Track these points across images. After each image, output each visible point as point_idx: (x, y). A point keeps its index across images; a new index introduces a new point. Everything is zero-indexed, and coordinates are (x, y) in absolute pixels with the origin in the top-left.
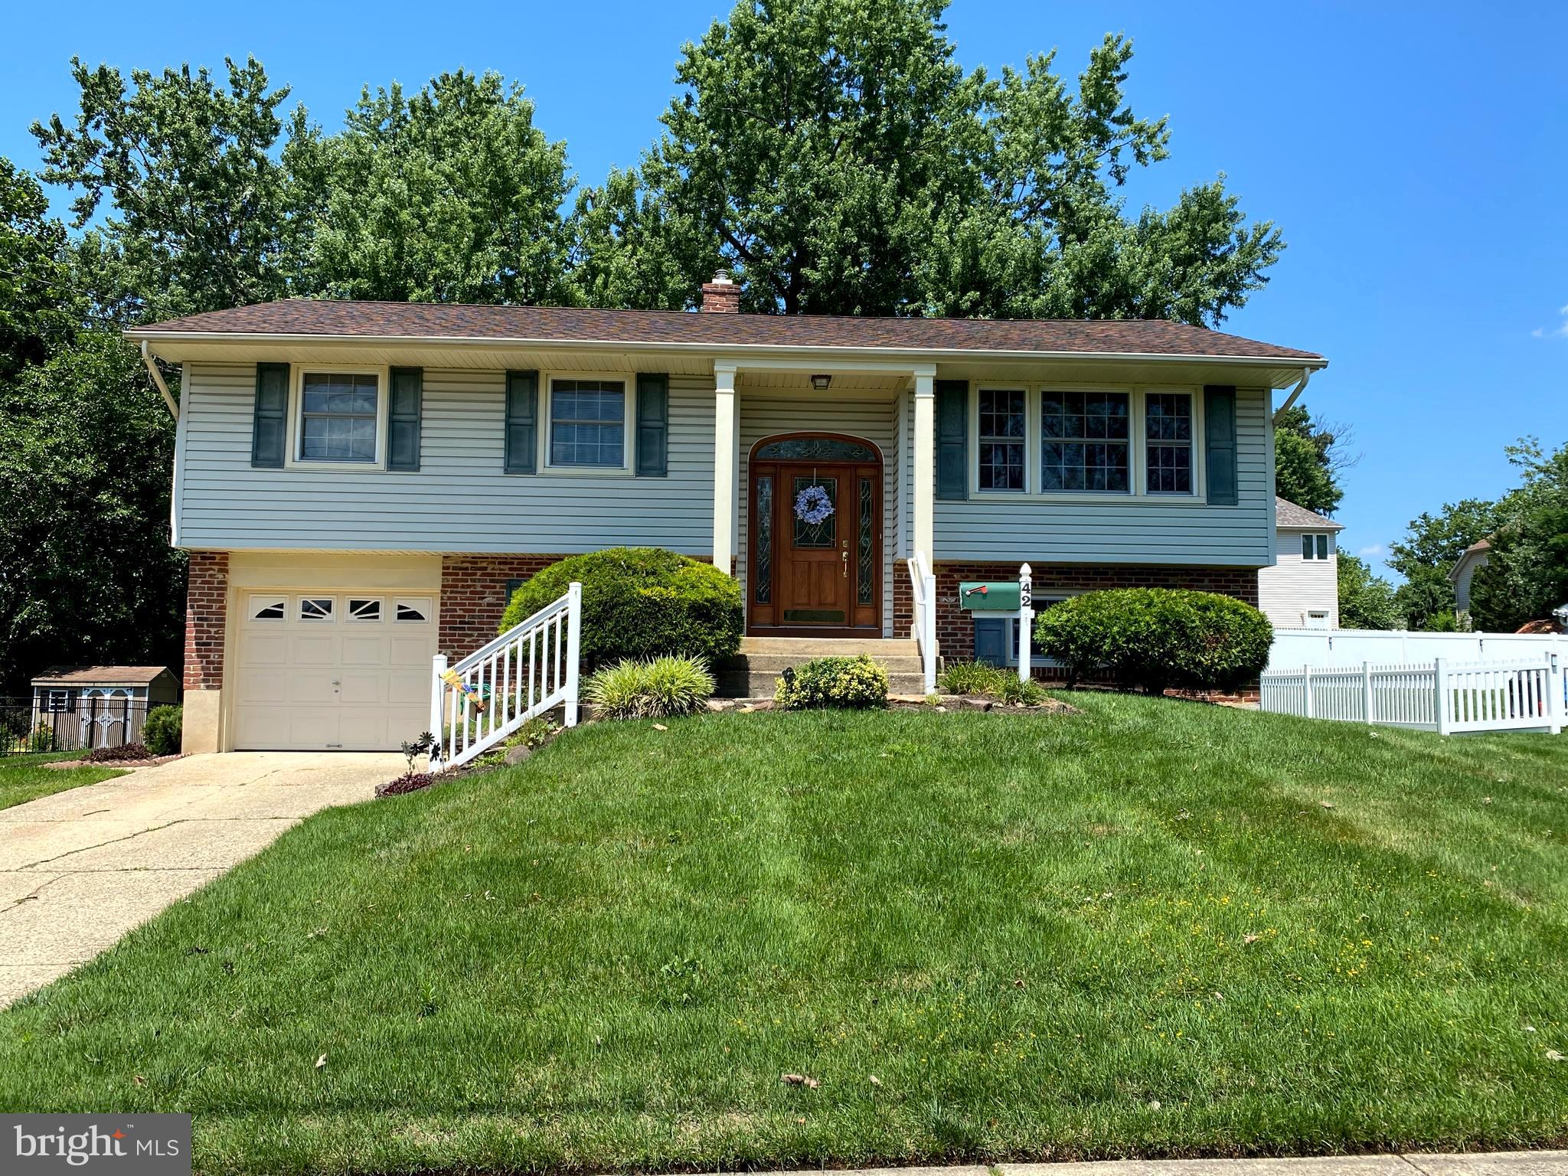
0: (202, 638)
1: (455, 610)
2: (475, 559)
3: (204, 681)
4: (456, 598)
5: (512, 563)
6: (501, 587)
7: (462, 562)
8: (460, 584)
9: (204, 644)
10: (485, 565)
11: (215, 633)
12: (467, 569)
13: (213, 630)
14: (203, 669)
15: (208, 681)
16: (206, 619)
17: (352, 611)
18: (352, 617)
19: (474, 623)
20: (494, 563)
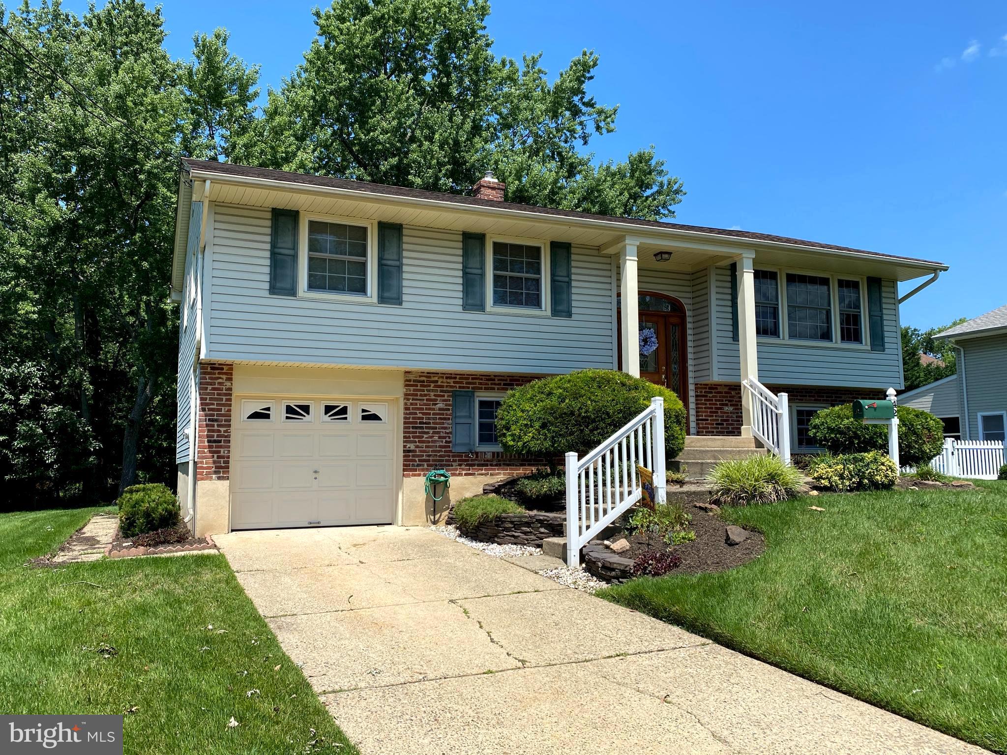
0: (213, 436)
1: (416, 414)
2: (429, 374)
3: (215, 472)
4: (416, 404)
5: (455, 378)
6: (448, 396)
7: (420, 376)
8: (419, 393)
9: (215, 441)
10: (436, 379)
11: (225, 432)
12: (423, 381)
13: (222, 429)
14: (214, 462)
15: (219, 472)
16: (216, 420)
17: (326, 414)
18: (327, 418)
19: (429, 423)
20: (442, 377)
